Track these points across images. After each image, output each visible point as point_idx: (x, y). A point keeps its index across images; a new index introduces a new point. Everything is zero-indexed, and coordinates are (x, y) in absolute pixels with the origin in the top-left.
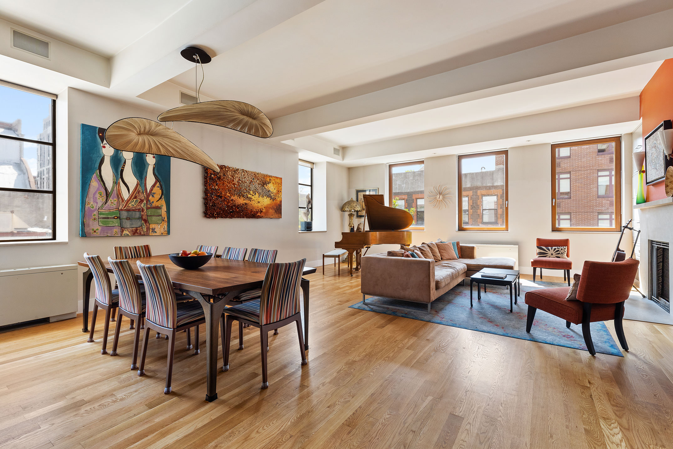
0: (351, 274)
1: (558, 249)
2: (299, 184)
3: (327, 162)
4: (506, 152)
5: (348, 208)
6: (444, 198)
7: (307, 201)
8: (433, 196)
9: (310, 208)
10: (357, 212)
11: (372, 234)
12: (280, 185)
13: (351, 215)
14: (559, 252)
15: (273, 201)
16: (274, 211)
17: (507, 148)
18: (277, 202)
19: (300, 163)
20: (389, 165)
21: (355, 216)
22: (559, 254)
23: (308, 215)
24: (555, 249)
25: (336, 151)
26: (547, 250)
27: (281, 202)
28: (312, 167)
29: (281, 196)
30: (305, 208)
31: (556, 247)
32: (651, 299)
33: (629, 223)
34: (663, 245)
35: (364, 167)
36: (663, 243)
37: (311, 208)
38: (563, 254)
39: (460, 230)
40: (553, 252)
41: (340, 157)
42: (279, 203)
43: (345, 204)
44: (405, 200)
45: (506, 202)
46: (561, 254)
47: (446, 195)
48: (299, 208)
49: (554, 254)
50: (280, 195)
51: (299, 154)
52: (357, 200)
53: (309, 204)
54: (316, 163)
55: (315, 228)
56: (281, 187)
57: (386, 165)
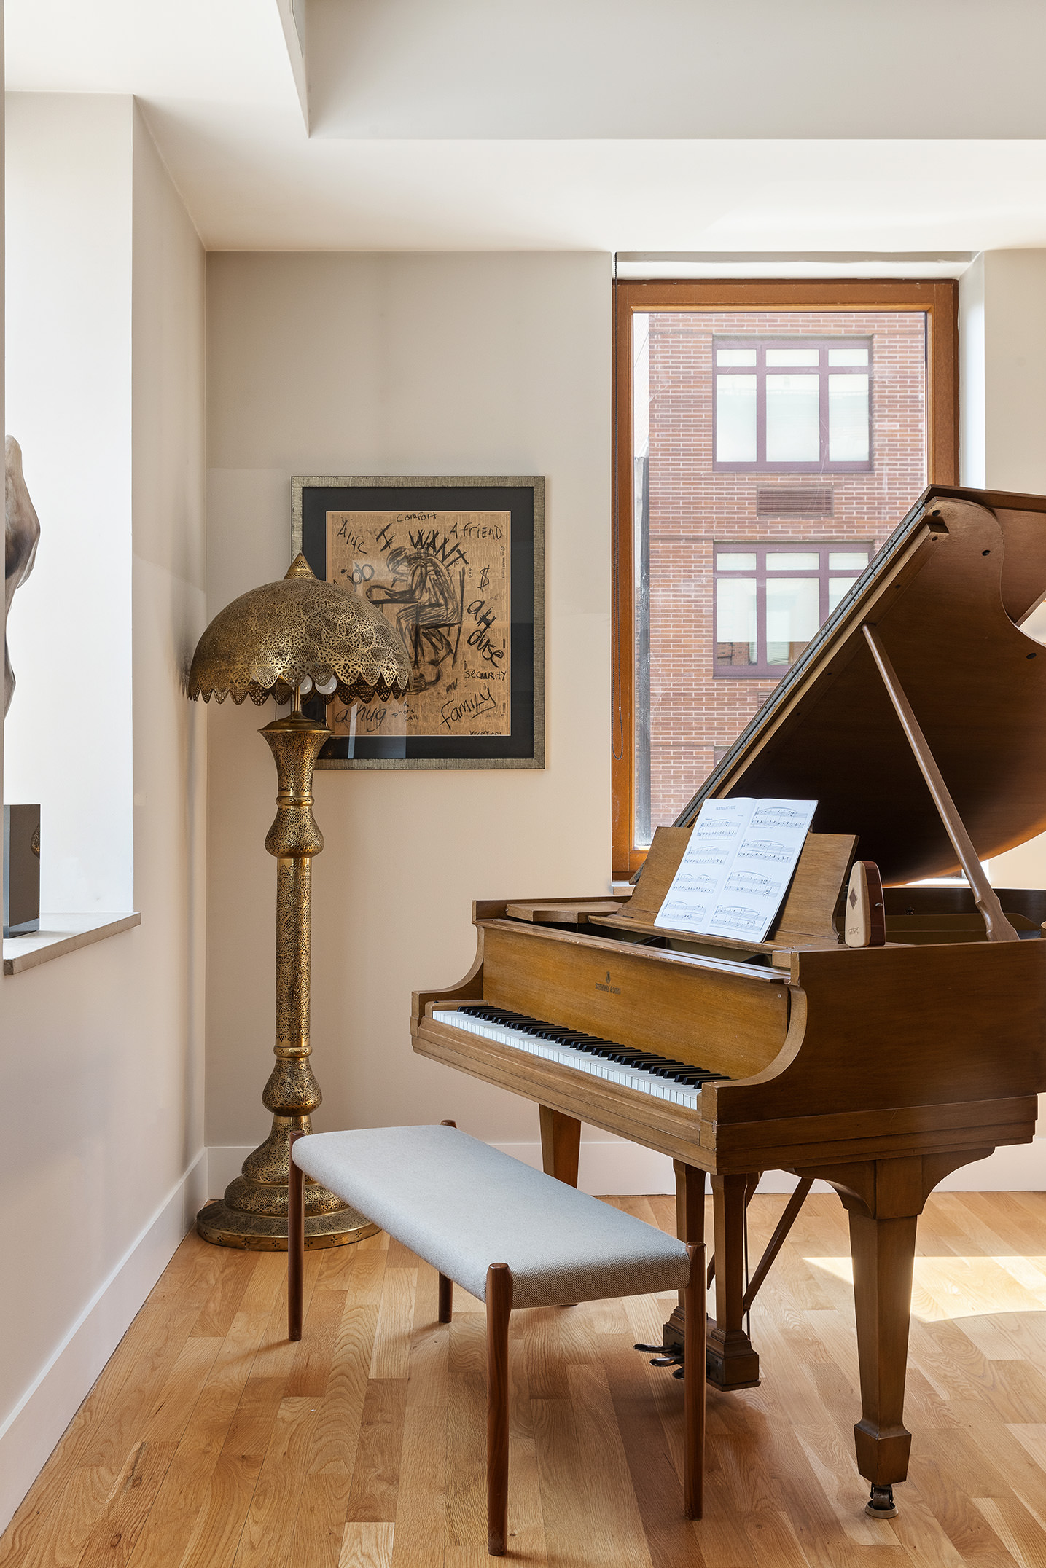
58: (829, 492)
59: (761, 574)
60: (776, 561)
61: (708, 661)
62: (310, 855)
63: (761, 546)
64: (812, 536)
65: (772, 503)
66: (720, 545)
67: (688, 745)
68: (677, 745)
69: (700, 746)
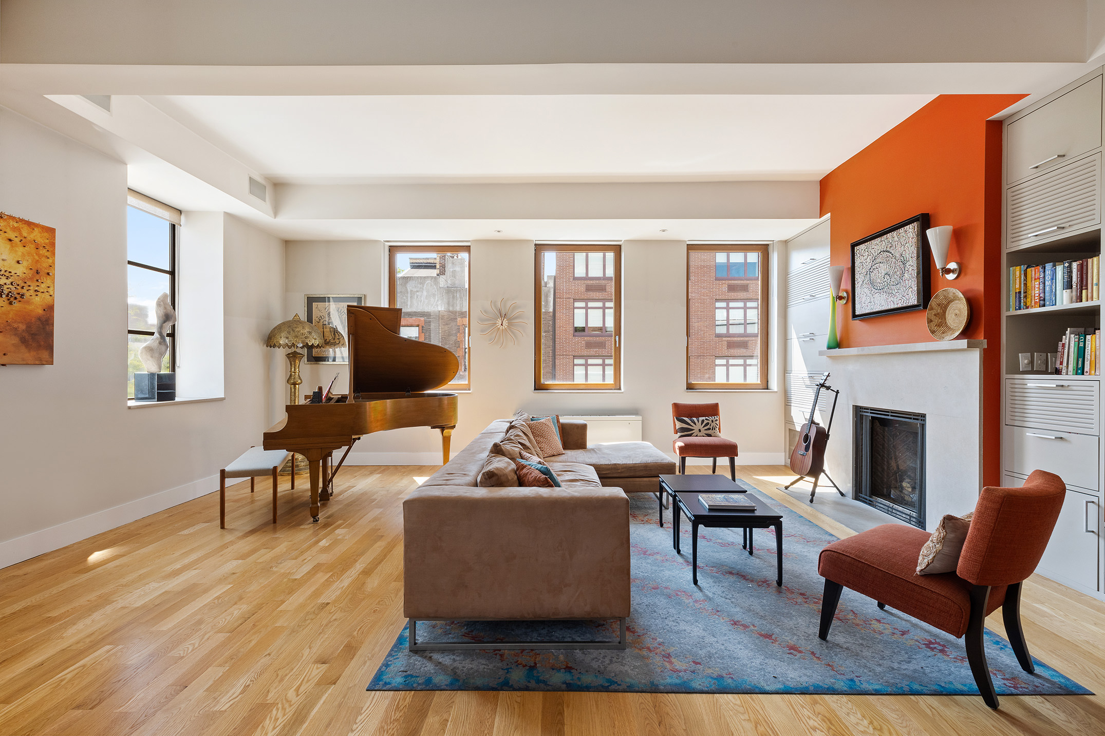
0: (314, 517)
1: (707, 421)
2: (130, 263)
3: (224, 212)
4: (617, 249)
5: (287, 338)
6: (510, 324)
7: (162, 312)
8: (488, 320)
9: (168, 335)
10: (310, 348)
11: (372, 406)
12: (43, 252)
13: (293, 357)
14: (708, 427)
15: (11, 303)
16: (15, 340)
17: (621, 241)
18: (31, 307)
19: (132, 200)
20: (390, 246)
21: (305, 358)
22: (709, 429)
23: (162, 354)
24: (703, 421)
25: (256, 187)
26: (692, 424)
27: (50, 309)
28: (175, 221)
29: (49, 290)
30: (152, 334)
31: (704, 418)
32: (856, 498)
33: (827, 378)
34: (891, 416)
35: (330, 244)
36: (891, 412)
37: (172, 335)
38: (715, 429)
39: (537, 390)
40: (701, 427)
41: (267, 205)
42: (40, 311)
43: (278, 329)
44: (420, 327)
45: (615, 337)
46: (712, 430)
47: (514, 319)
48: (130, 332)
49: (702, 430)
50: (43, 285)
51: (128, 166)
52: (310, 319)
53: (165, 322)
54: (189, 213)
55: (184, 390)
56: (50, 261)
57: (384, 244)
58: (605, 285)
59: (587, 308)
60: (591, 304)
61: (572, 332)
62: (298, 384)
63: (586, 300)
64: (600, 297)
65: (589, 289)
66: (575, 300)
67: (565, 355)
68: (563, 355)
69: (569, 355)
